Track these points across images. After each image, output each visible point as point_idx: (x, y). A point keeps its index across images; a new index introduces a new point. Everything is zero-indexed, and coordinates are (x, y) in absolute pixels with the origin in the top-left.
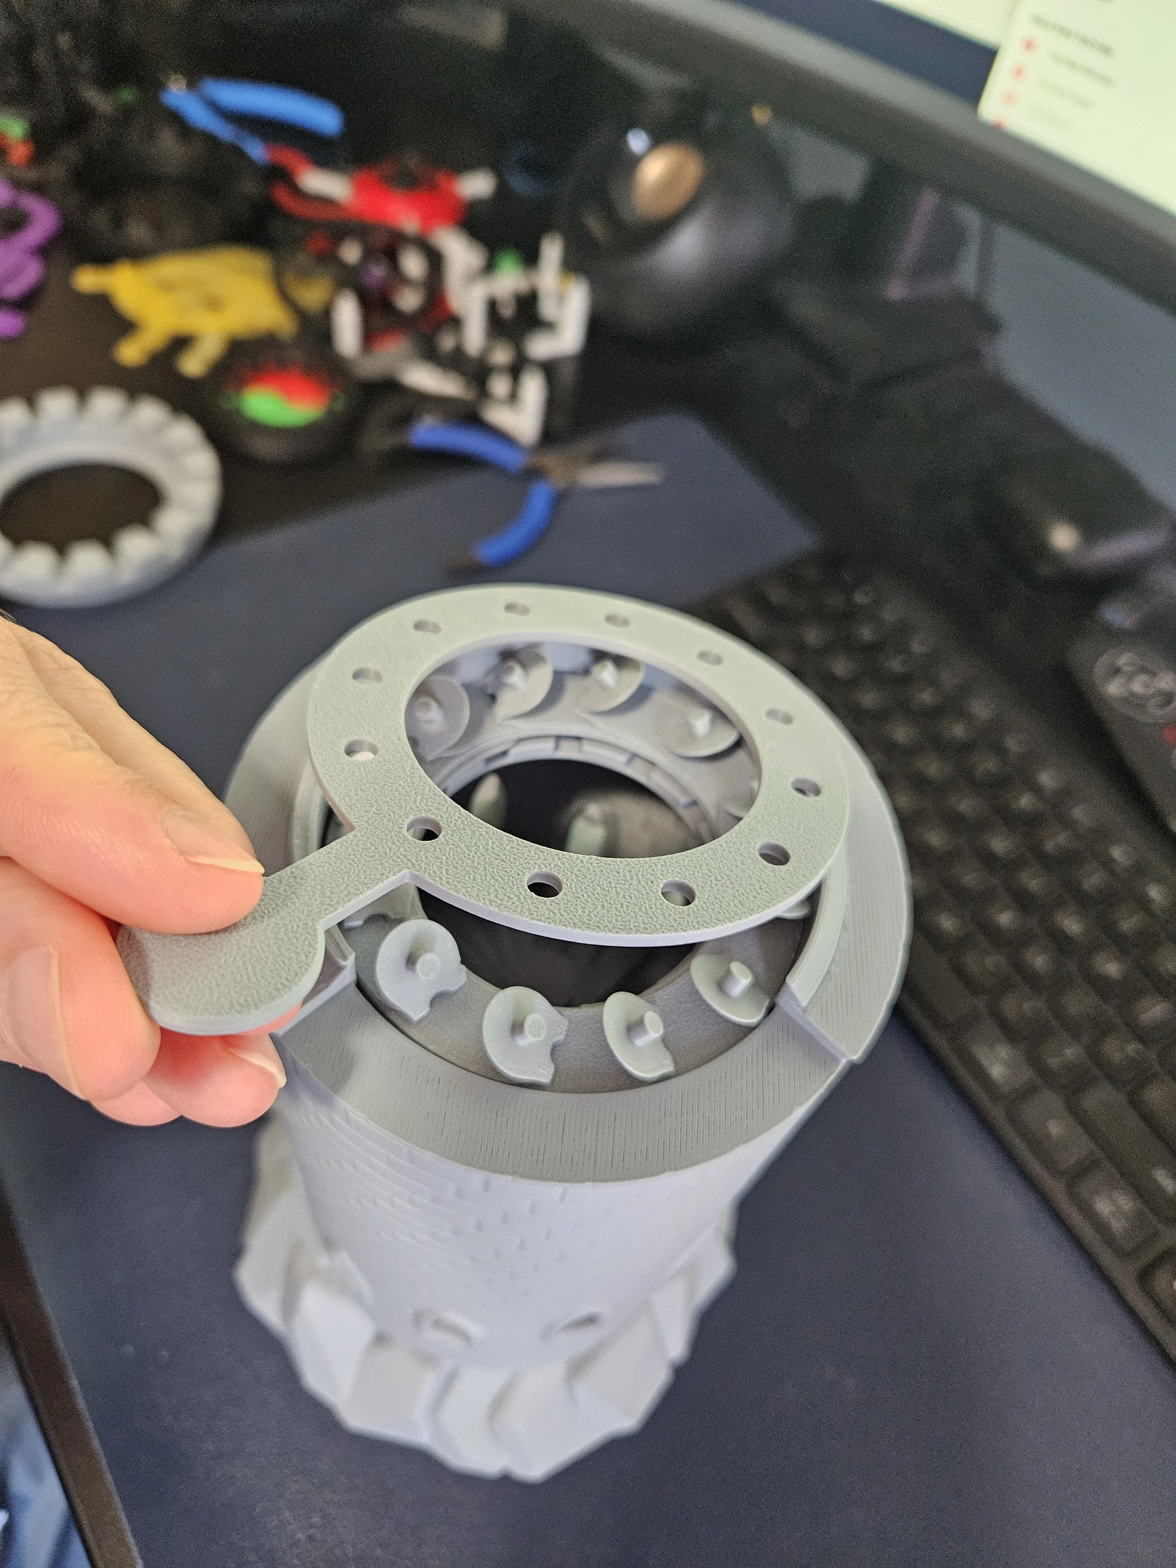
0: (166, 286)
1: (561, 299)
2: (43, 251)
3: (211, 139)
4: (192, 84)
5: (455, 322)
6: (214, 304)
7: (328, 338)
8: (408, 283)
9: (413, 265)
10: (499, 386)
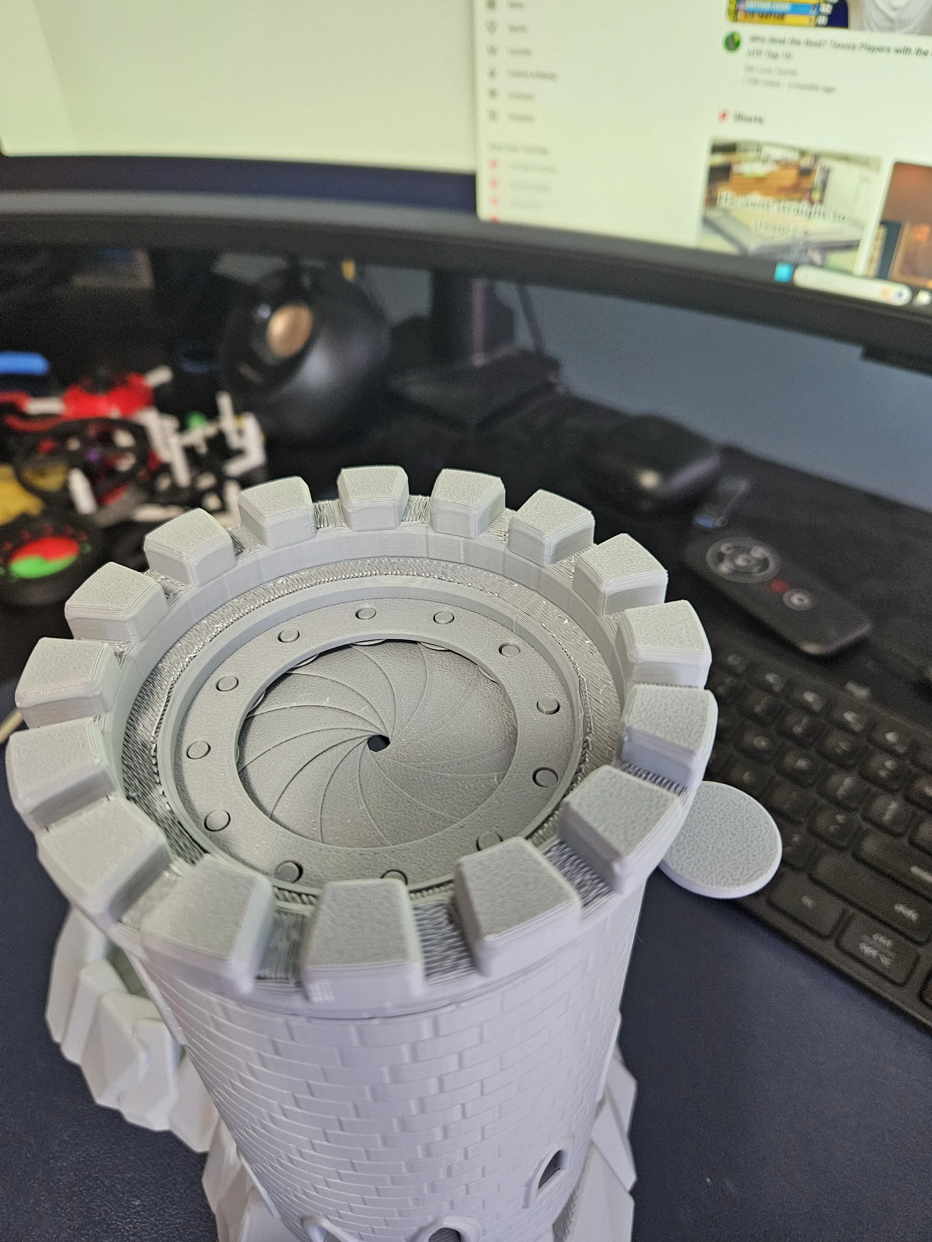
1: (240, 433)
5: (166, 469)
7: (70, 504)
8: (124, 451)
9: (124, 439)
10: (210, 502)
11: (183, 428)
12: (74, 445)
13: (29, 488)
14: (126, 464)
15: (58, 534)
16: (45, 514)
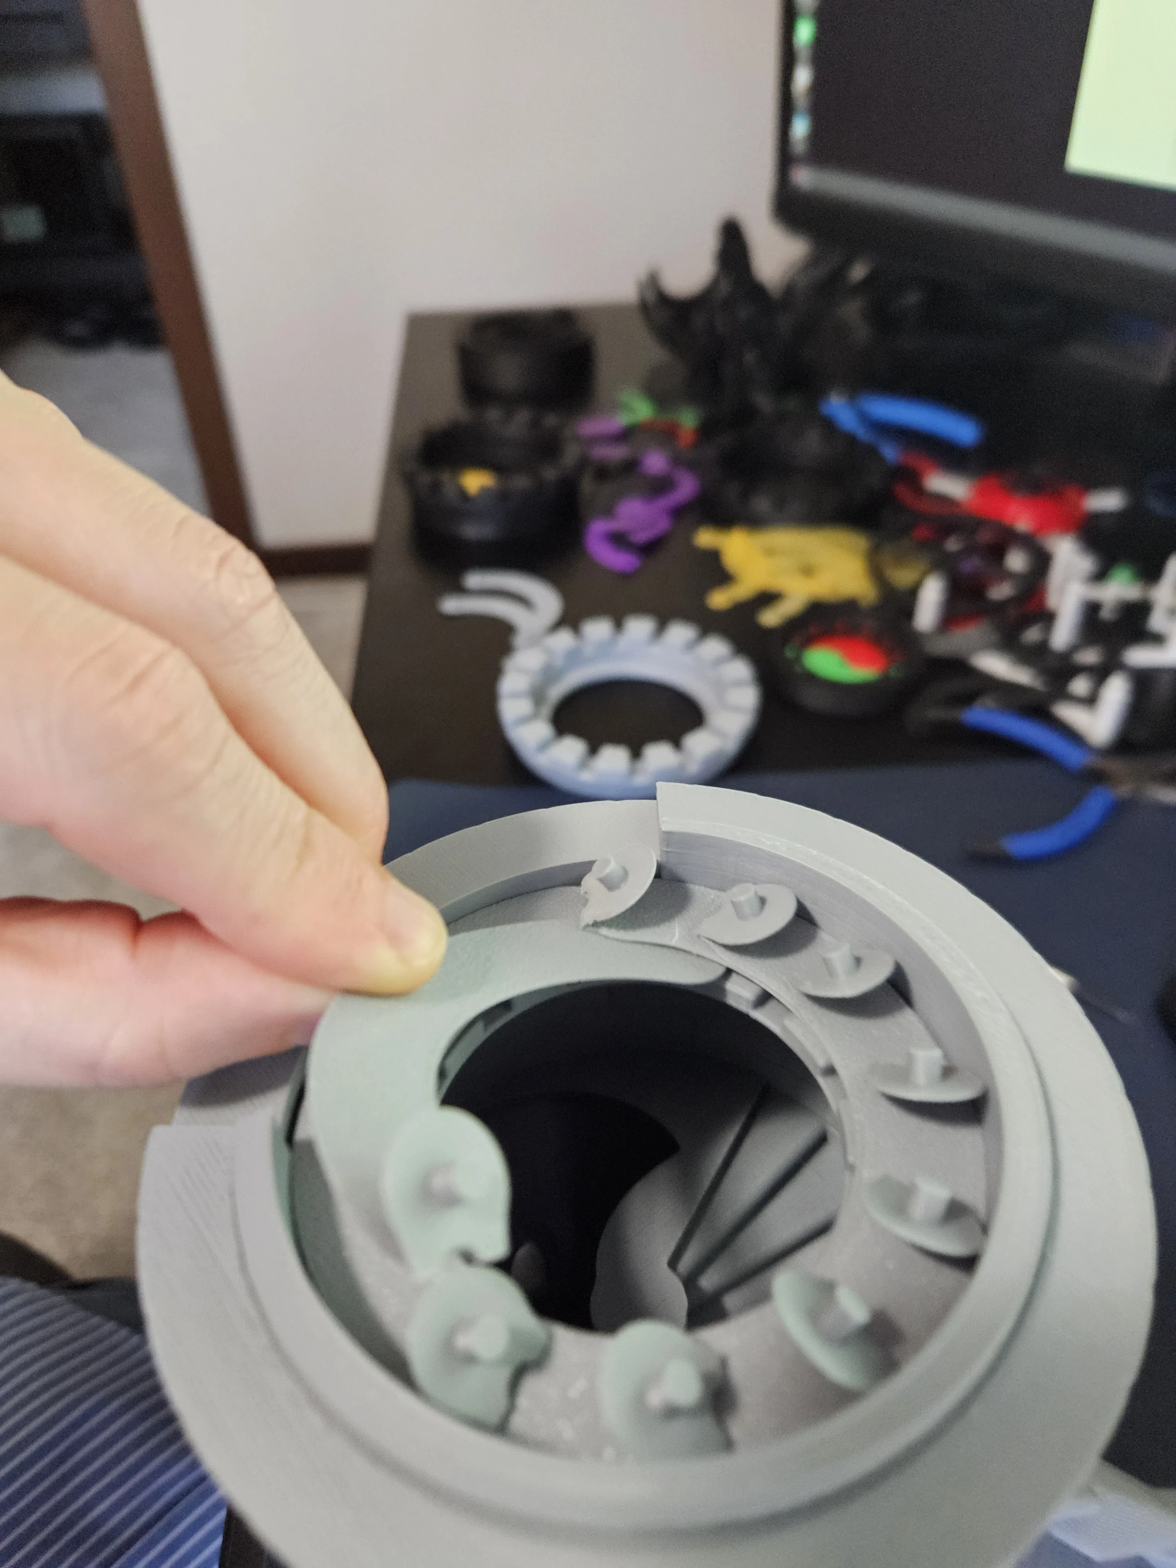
0: (770, 552)
2: (678, 513)
4: (852, 398)
5: (1048, 618)
6: (808, 571)
7: (908, 613)
8: (1009, 575)
10: (1080, 686)
11: (1100, 576)
12: (953, 545)
13: (877, 573)
14: (1001, 593)
15: (875, 640)
16: (877, 610)
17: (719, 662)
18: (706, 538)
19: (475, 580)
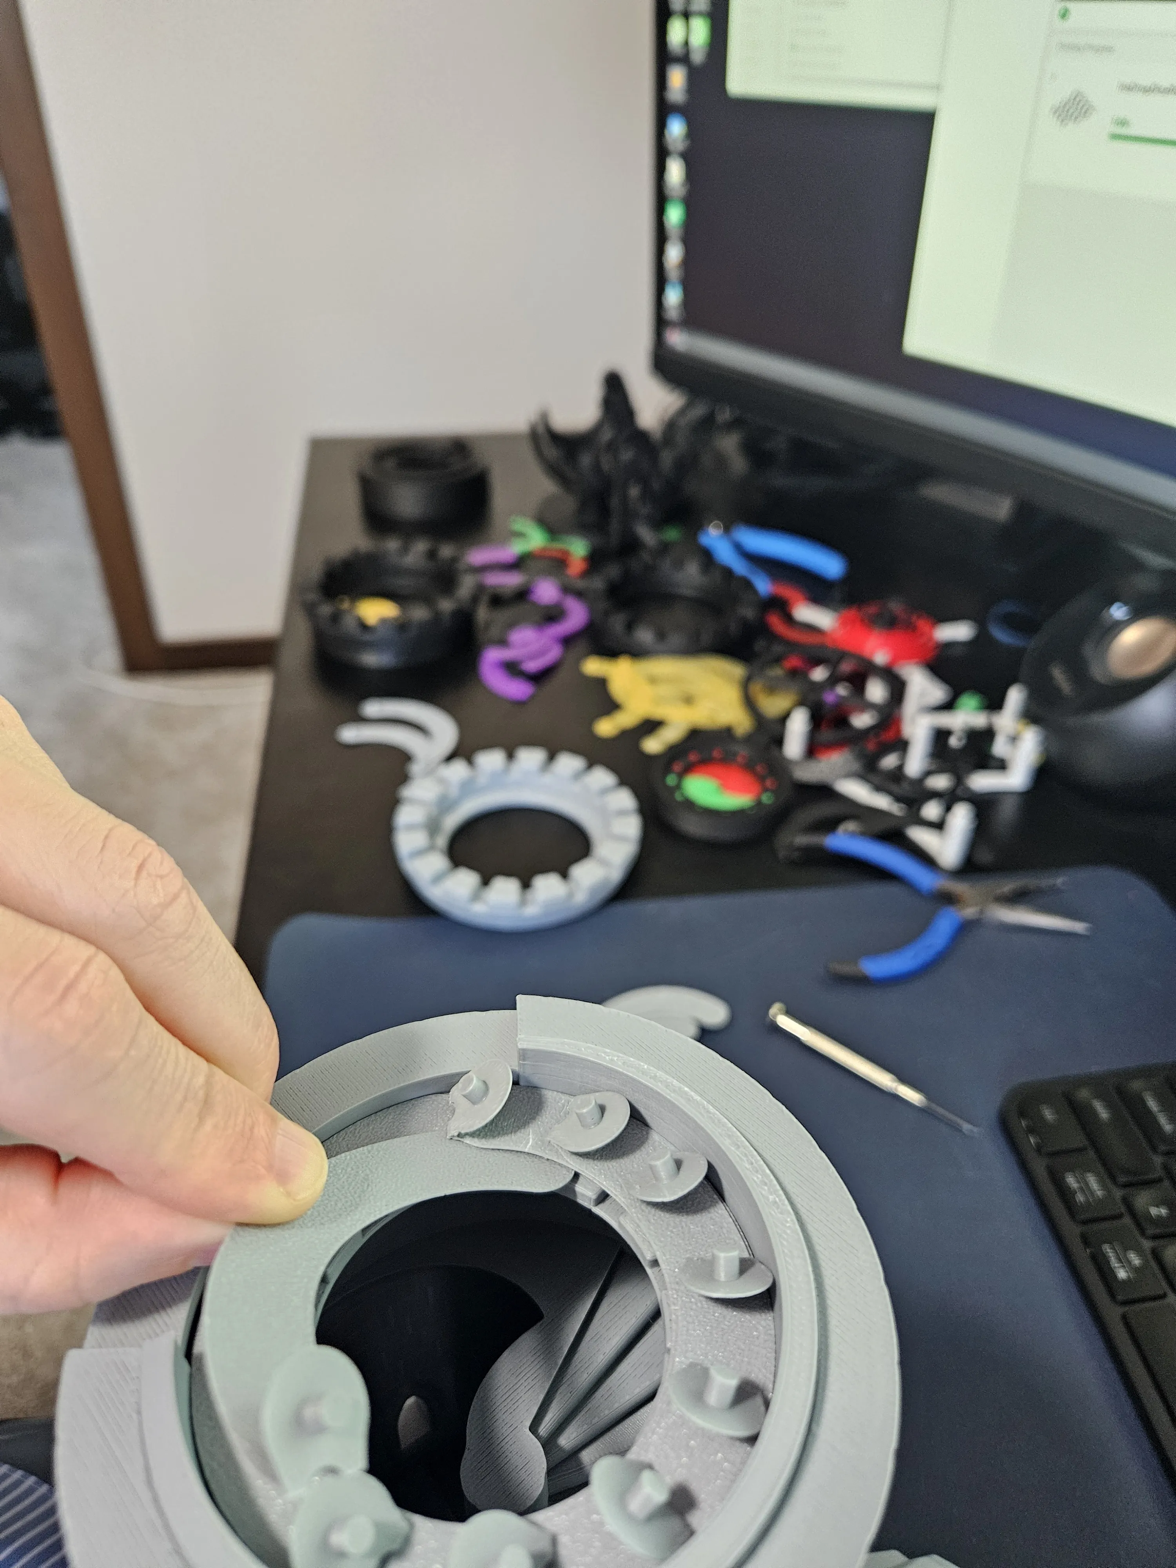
0: (653, 680)
2: (567, 641)
3: (728, 573)
4: (727, 529)
5: (902, 746)
6: (688, 700)
7: (779, 741)
8: (869, 706)
9: (876, 691)
10: (931, 810)
11: (948, 706)
12: (819, 674)
13: (749, 703)
14: (862, 720)
15: (749, 767)
16: (749, 739)
17: (605, 791)
18: (593, 666)
19: (373, 708)
